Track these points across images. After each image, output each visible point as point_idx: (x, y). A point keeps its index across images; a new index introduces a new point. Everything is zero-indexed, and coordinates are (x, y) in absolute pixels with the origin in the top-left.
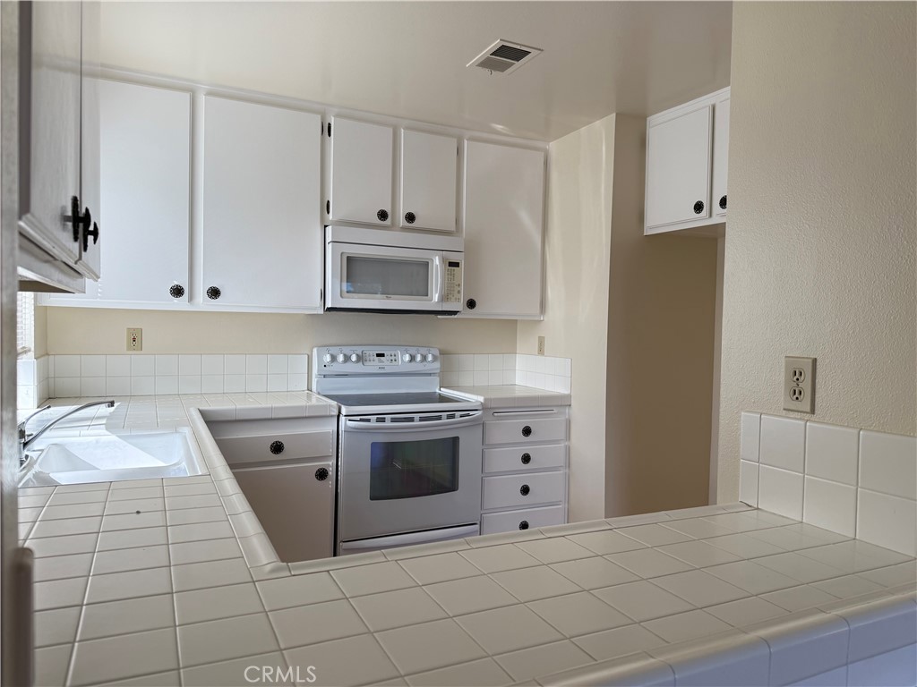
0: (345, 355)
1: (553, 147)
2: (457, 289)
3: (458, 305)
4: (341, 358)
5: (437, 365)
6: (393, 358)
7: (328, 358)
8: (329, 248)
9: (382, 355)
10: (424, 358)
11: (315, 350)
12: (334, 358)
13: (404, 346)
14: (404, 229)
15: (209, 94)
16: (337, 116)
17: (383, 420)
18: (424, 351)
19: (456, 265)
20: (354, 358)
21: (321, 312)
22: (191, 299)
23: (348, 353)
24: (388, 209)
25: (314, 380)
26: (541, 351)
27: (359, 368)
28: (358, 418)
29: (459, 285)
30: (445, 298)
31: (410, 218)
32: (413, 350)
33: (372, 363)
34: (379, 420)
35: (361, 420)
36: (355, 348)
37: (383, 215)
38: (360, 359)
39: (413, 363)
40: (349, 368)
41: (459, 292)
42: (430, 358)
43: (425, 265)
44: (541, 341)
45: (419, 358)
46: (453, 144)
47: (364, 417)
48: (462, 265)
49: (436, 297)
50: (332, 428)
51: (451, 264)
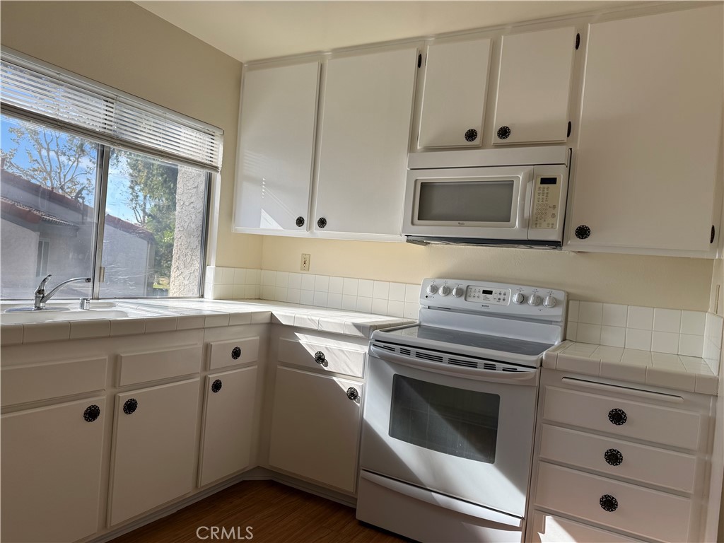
0: (447, 288)
2: (552, 211)
4: (442, 290)
5: (559, 312)
6: (502, 297)
7: (430, 290)
9: (490, 292)
10: (540, 301)
12: (435, 291)
13: (515, 284)
14: (497, 146)
17: (408, 353)
18: (539, 292)
19: (553, 181)
20: (455, 292)
22: (309, 228)
23: (452, 287)
24: (479, 128)
26: (716, 306)
28: (383, 344)
29: (554, 207)
31: (504, 132)
34: (403, 351)
35: (385, 347)
37: (471, 135)
38: (463, 293)
39: (524, 306)
41: (553, 216)
42: (548, 301)
43: (509, 185)
45: (532, 300)
48: (560, 180)
49: (520, 223)
51: (544, 181)
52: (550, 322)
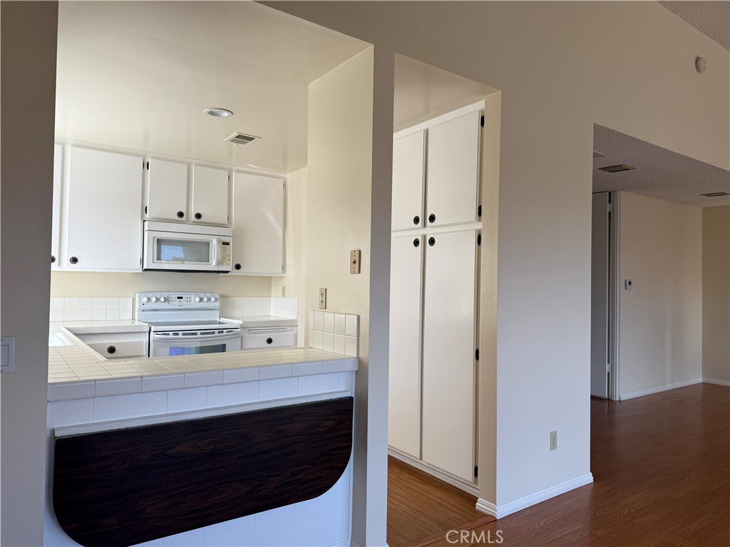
0: (156, 298)
1: (288, 176)
2: (228, 258)
3: (229, 267)
4: (154, 299)
5: (218, 304)
6: (188, 299)
7: (145, 300)
8: (146, 233)
9: (181, 298)
10: (209, 299)
11: (137, 295)
12: (149, 300)
13: (196, 292)
14: (194, 223)
15: (74, 145)
16: (152, 158)
17: (177, 334)
18: (209, 295)
19: (228, 244)
20: (162, 299)
21: (141, 271)
22: (59, 264)
23: (159, 297)
24: (184, 212)
25: (137, 313)
26: (283, 294)
27: (166, 306)
28: (162, 333)
29: (229, 256)
30: (219, 263)
31: (198, 216)
32: (202, 295)
33: (174, 303)
34: (174, 334)
36: (162, 293)
37: (181, 214)
38: (166, 300)
39: (201, 303)
40: (159, 305)
41: (229, 260)
42: (213, 299)
43: (207, 244)
44: (284, 288)
45: (205, 299)
46: (226, 174)
47: (165, 333)
48: (231, 244)
49: (214, 263)
50: (145, 339)
51: (224, 243)
52: (213, 309)
